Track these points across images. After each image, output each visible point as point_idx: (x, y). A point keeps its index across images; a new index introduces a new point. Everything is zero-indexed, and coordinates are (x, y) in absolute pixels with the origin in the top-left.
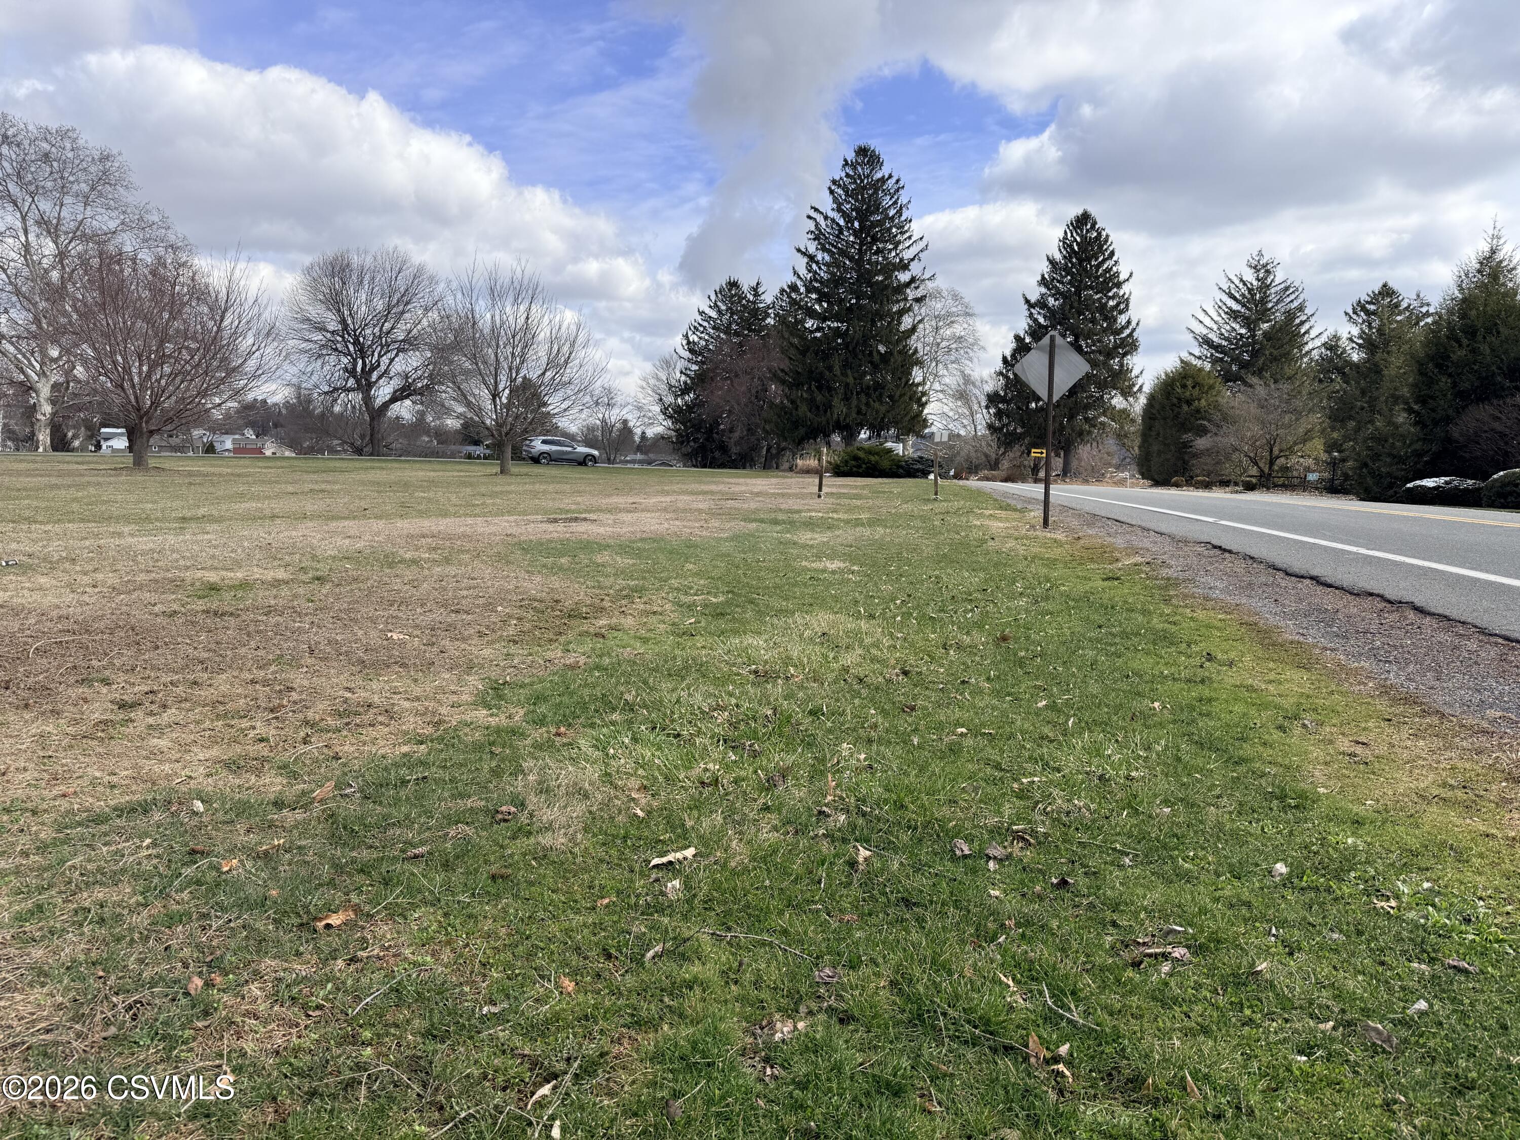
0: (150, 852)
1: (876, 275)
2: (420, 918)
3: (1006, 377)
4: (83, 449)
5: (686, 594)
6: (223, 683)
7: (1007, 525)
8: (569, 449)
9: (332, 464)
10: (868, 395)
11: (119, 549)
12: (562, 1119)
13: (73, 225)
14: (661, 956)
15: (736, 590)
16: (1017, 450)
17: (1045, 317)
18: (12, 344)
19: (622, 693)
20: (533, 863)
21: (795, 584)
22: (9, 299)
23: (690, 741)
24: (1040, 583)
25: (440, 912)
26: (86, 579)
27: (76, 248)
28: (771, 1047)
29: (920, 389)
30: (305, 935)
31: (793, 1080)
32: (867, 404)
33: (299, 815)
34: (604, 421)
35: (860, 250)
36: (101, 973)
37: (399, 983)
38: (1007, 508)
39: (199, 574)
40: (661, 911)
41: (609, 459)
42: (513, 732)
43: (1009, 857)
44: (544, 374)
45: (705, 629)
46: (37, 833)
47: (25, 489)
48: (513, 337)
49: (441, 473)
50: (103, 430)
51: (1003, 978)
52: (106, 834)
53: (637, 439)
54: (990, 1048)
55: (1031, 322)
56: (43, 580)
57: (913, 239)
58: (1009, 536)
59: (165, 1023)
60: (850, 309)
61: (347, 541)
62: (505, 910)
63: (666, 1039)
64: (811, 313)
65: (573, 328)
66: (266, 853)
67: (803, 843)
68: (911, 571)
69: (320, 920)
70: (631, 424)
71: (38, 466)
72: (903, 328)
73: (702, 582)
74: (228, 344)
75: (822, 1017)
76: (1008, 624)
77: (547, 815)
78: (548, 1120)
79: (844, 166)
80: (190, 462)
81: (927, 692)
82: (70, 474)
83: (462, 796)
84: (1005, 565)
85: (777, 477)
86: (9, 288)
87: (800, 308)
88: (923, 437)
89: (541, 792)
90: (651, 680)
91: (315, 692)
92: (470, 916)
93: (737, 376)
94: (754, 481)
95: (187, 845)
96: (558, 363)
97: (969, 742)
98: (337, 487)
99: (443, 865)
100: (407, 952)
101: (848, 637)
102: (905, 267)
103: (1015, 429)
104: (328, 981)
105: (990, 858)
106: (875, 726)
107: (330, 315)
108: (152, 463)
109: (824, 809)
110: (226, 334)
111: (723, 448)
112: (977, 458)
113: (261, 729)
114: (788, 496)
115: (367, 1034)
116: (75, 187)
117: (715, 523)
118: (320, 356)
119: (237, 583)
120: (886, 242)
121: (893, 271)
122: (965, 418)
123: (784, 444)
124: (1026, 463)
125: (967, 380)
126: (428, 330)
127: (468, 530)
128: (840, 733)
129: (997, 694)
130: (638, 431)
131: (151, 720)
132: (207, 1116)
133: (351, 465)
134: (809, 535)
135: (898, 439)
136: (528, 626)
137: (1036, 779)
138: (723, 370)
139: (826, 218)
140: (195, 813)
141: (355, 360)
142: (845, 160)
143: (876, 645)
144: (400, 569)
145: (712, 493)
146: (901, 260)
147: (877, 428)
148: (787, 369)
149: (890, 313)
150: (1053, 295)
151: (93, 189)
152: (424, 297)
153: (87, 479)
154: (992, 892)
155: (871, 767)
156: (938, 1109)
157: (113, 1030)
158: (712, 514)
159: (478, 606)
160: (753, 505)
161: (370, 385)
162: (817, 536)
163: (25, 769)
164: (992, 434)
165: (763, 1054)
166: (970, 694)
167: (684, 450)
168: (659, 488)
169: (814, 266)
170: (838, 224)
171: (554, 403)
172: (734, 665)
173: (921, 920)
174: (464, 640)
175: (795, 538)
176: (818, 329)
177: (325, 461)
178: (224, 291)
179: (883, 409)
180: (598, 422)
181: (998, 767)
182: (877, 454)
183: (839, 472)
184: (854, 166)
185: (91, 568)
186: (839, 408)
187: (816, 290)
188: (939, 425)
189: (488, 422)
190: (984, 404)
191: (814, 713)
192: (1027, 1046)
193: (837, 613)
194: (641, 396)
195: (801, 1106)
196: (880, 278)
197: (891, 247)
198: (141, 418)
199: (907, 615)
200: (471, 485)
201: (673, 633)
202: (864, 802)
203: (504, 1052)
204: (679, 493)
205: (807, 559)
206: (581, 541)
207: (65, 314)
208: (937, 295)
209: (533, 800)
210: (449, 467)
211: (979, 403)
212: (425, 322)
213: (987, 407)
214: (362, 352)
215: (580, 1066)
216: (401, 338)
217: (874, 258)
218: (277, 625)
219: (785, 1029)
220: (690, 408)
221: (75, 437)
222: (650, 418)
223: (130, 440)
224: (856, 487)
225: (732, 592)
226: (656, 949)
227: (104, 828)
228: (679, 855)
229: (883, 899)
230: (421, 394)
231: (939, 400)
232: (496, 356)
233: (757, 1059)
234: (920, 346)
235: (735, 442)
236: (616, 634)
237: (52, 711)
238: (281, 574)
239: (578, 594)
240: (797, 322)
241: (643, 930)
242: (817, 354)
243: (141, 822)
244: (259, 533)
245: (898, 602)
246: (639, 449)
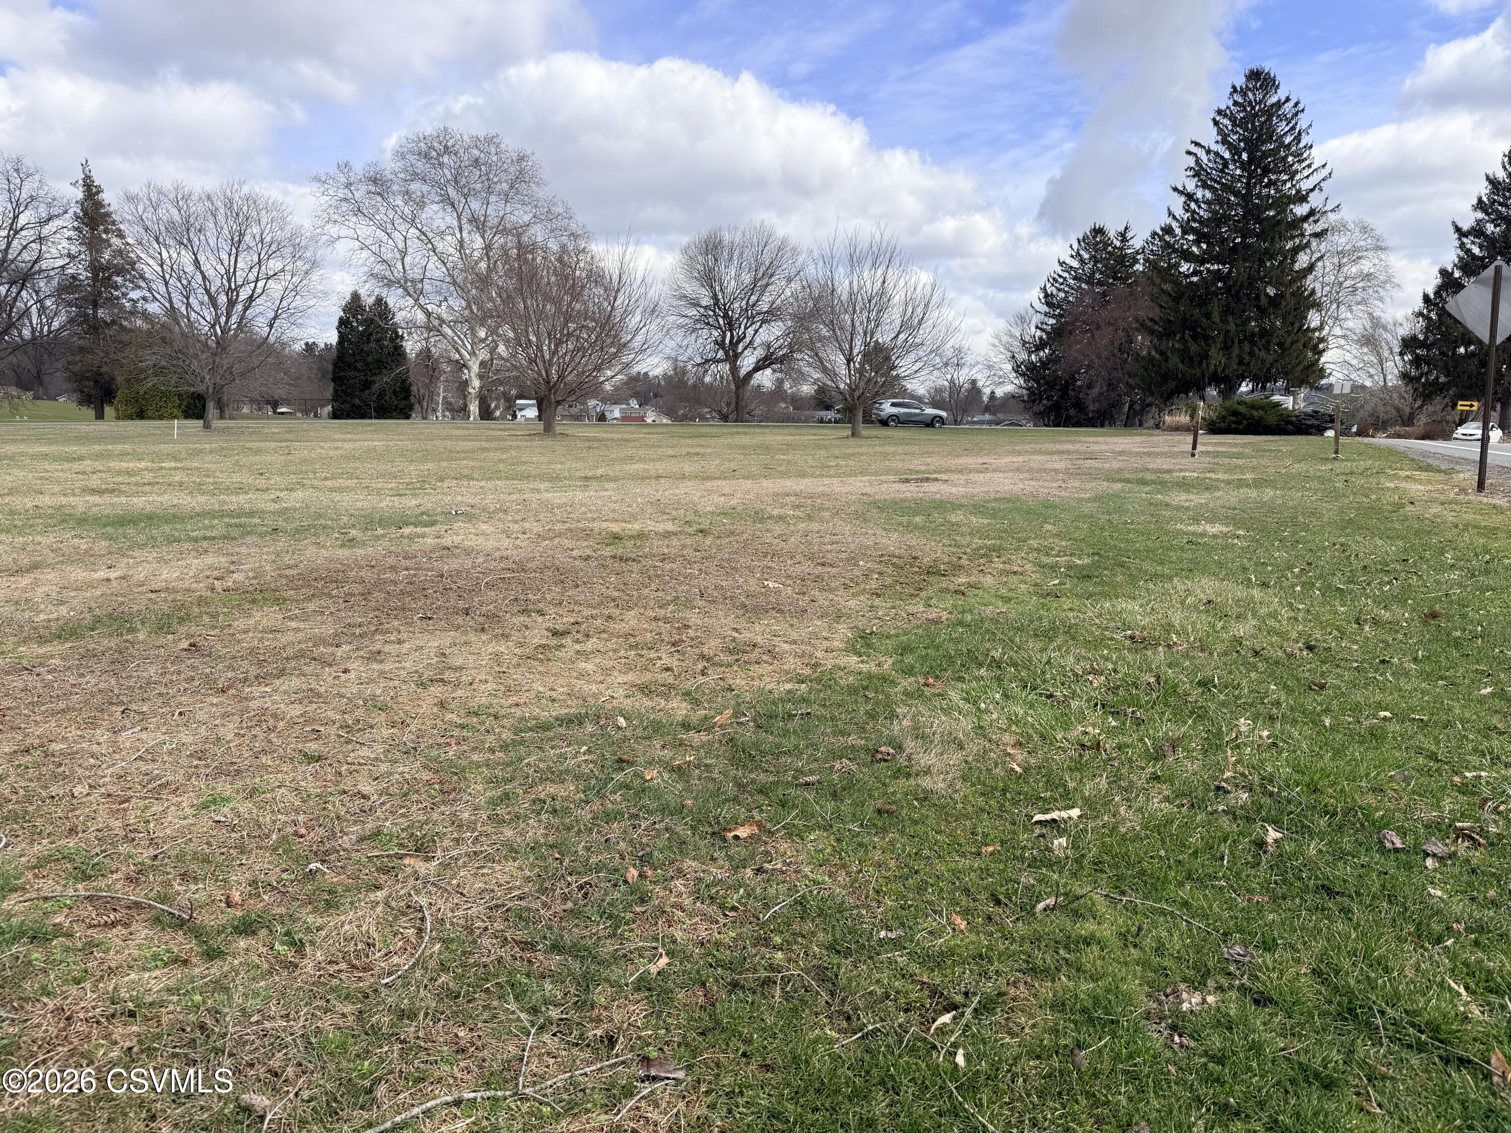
0: (586, 757)
1: (1268, 210)
2: (815, 840)
3: (1427, 318)
4: (503, 417)
5: (1048, 555)
6: (631, 620)
7: (1430, 487)
8: (918, 411)
9: (703, 430)
10: (1253, 343)
11: (541, 503)
12: (965, 1048)
13: (496, 221)
14: (1053, 909)
15: (1102, 552)
16: (1438, 403)
17: (1481, 247)
18: (450, 327)
19: (988, 650)
20: (916, 803)
21: (1171, 548)
22: (448, 289)
23: (1065, 701)
24: (1476, 555)
25: (832, 837)
26: (516, 527)
27: (499, 240)
28: (1177, 1013)
29: (1317, 334)
30: (719, 843)
31: (1206, 1052)
32: (1251, 353)
33: (704, 737)
34: (952, 382)
35: (1248, 184)
36: (557, 856)
37: (803, 897)
38: (1428, 468)
39: (604, 525)
40: (1050, 865)
41: (955, 421)
42: (884, 679)
43: (1452, 856)
44: (897, 336)
45: (1070, 591)
46: (499, 734)
47: (463, 452)
48: (870, 301)
49: (797, 437)
50: (518, 402)
51: (1453, 985)
52: (551, 739)
53: (985, 399)
54: (1440, 1057)
55: (1462, 254)
56: (484, 527)
57: (1314, 167)
58: (1432, 501)
59: (611, 904)
60: (1234, 249)
61: (723, 499)
62: (892, 843)
63: (1065, 990)
64: (1187, 256)
65: (928, 289)
66: (679, 767)
67: (1201, 817)
68: (1309, 537)
69: (730, 830)
70: (980, 384)
71: (471, 432)
72: (1297, 267)
73: (1063, 543)
74: (620, 321)
75: (1233, 994)
76: (1438, 599)
77: (924, 760)
78: (951, 1046)
79: (1231, 94)
80: (586, 429)
81: (1338, 670)
82: (496, 439)
83: (843, 733)
84: (1429, 533)
85: (1141, 435)
86: (448, 279)
87: (1175, 251)
88: (1319, 389)
89: (917, 738)
90: (1017, 639)
91: (708, 631)
92: (861, 845)
93: (1098, 328)
94: (1115, 439)
95: (615, 754)
96: (909, 325)
97: (1394, 727)
98: (709, 450)
99: (831, 795)
100: (807, 870)
101: (1240, 606)
102: (1302, 198)
103: (1437, 378)
104: (740, 887)
105: (1428, 855)
106: (1277, 703)
107: (703, 291)
108: (558, 429)
109: (1223, 784)
110: (618, 313)
111: (1080, 406)
112: (1386, 413)
113: (666, 660)
114: (1157, 455)
115: (778, 940)
116: (498, 187)
117: (1074, 483)
118: (695, 330)
119: (635, 533)
120: (1280, 173)
121: (1288, 204)
122: (1372, 366)
123: (1149, 400)
124: (1449, 418)
125: (1376, 323)
126: (791, 300)
127: (827, 490)
128: (1238, 707)
129: (1427, 676)
130: (987, 391)
131: (578, 647)
132: (649, 990)
133: (720, 430)
134: (1184, 496)
135: (1287, 391)
136: (889, 581)
137: (1483, 774)
138: (1084, 322)
139: (1208, 152)
140: (619, 728)
141: (724, 333)
142: (1234, 87)
143: (1274, 615)
144: (769, 524)
145: (1068, 452)
146: (1298, 191)
147: (1262, 379)
148: (1157, 318)
149: (1281, 251)
150: (1492, 221)
151: (512, 187)
152: (787, 268)
153: (509, 443)
154: (1432, 891)
155: (1275, 744)
156: (1378, 1111)
157: (570, 905)
158: (1069, 474)
159: (841, 560)
160: (1115, 465)
161: (737, 356)
162: (1192, 497)
163: (486, 681)
164: (1406, 385)
165: (1170, 1021)
166: (1393, 674)
167: (1036, 409)
168: (1010, 448)
169: (1193, 205)
170: (1222, 158)
171: (905, 366)
172: (1107, 629)
173: (1346, 911)
174: (832, 590)
175: (1167, 499)
176: (1195, 273)
177: (697, 427)
178: (617, 272)
179: (1270, 358)
180: (946, 383)
181: (1433, 757)
182: (1262, 408)
183: (1214, 429)
184: (1243, 92)
185: (520, 518)
186: (1217, 359)
187: (1194, 231)
188: (1340, 376)
189: (842, 386)
190: (1397, 350)
191: (1204, 684)
192: (1488, 1063)
193: (1224, 580)
194: (992, 354)
195: (1218, 1080)
196: (1272, 213)
197: (1285, 177)
198: (550, 390)
199: (1308, 586)
200: (825, 447)
201: (1036, 594)
202: (1271, 781)
203: (903, 976)
204: (1032, 453)
205: (1182, 521)
206: (934, 501)
207: (491, 299)
208: (1341, 228)
209: (910, 745)
210: (804, 431)
211: (1391, 349)
212: (788, 292)
213: (1401, 354)
214: (731, 325)
215: (979, 1002)
216: (765, 310)
217: (1265, 191)
218: (672, 570)
219: (1193, 1000)
220: (1044, 364)
221: (497, 407)
222: (1000, 377)
223: (540, 410)
224: (1236, 445)
225: (1098, 554)
226: (1048, 901)
227: (550, 734)
228: (1064, 814)
229: (1298, 884)
230: (781, 363)
231: (1340, 347)
232: (852, 321)
233: (1163, 1025)
234: (1318, 286)
235: (1092, 400)
236: (976, 592)
237: (502, 635)
238: (670, 527)
239: (936, 552)
240: (1170, 266)
241: (1032, 882)
242: (1192, 300)
243: (575, 731)
244: (649, 490)
245: (1296, 570)
246: (987, 409)
